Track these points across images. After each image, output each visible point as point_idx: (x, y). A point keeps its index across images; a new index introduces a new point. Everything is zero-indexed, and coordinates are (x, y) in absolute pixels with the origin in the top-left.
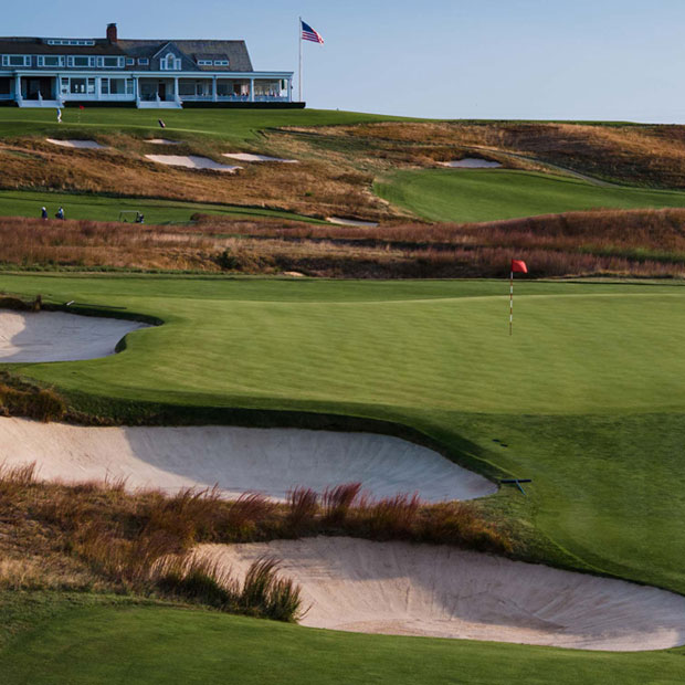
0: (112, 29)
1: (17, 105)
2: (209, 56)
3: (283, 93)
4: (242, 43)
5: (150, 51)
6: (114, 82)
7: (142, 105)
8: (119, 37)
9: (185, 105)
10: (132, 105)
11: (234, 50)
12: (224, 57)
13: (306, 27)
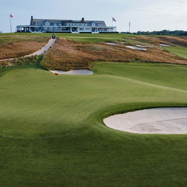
0: (83, 19)
1: (71, 33)
2: (99, 24)
3: (114, 30)
4: (104, 21)
5: (90, 23)
6: (81, 28)
7: (93, 33)
8: (84, 20)
9: (100, 33)
10: (91, 33)
11: (102, 23)
12: (101, 24)
13: (113, 19)
